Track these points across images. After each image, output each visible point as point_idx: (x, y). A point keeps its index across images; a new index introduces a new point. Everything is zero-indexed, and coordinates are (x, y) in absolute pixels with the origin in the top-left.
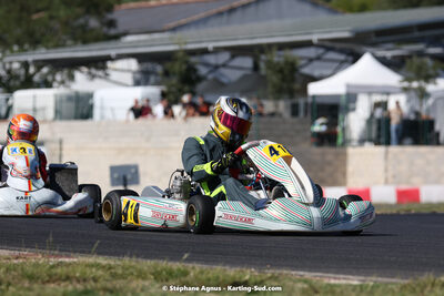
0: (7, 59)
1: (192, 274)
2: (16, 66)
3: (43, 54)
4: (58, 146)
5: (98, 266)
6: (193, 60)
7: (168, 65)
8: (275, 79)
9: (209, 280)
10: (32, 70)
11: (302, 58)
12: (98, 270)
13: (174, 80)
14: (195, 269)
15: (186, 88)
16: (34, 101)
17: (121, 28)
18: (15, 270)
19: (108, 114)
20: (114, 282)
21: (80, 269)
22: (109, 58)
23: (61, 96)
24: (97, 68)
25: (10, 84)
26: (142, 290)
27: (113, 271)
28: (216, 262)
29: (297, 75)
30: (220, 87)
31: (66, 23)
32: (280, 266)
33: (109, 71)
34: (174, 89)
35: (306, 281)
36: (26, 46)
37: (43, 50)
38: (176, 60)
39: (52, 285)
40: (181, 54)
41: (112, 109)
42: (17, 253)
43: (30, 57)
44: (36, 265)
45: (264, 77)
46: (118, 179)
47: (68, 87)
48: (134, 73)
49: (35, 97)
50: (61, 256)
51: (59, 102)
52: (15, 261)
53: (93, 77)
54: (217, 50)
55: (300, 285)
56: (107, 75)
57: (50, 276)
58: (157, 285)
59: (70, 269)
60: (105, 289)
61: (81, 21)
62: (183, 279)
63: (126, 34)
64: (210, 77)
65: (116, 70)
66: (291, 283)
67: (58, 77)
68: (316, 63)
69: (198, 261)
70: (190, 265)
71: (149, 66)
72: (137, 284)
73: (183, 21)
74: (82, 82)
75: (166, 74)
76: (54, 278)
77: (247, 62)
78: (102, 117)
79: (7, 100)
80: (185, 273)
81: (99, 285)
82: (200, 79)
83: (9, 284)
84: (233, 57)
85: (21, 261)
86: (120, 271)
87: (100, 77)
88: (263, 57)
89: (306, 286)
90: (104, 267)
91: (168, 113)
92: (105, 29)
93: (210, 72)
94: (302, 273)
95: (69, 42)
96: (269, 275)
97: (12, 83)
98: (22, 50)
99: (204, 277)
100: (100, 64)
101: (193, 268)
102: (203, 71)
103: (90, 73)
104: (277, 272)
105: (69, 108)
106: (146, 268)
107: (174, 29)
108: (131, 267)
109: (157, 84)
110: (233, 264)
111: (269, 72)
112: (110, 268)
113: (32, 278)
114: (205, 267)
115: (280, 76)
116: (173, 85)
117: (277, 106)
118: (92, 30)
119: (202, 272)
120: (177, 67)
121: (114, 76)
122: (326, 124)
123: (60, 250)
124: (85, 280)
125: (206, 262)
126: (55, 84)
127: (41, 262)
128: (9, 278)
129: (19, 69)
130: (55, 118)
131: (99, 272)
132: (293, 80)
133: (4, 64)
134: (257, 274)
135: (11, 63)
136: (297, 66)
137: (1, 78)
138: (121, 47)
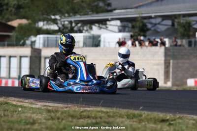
0: (62, 20)
1: (144, 116)
2: (66, 23)
3: (79, 18)
5: (102, 112)
6: (145, 21)
7: (134, 23)
8: (181, 30)
9: (151, 118)
10: (74, 25)
11: (193, 21)
12: (102, 113)
13: (137, 30)
14: (145, 114)
15: (142, 34)
17: (113, 6)
18: (65, 113)
19: (107, 45)
20: (109, 119)
21: (94, 113)
22: (108, 20)
23: (86, 37)
24: (103, 24)
26: (122, 123)
27: (108, 114)
28: (154, 111)
29: (191, 28)
30: (157, 33)
31: (89, 4)
32: (183, 113)
34: (136, 34)
35: (194, 120)
36: (71, 14)
37: (79, 16)
38: (138, 21)
39: (82, 120)
40: (140, 18)
41: (109, 42)
42: (66, 105)
43: (73, 19)
44: (75, 111)
45: (177, 29)
47: (89, 32)
48: (119, 26)
50: (84, 107)
51: (85, 39)
52: (66, 109)
53: (101, 28)
54: (156, 17)
55: (192, 121)
56: (107, 27)
57: (81, 116)
58: (128, 121)
59: (90, 113)
60: (105, 122)
61: (96, 3)
62: (140, 118)
63: (115, 9)
64: (153, 29)
65: (111, 25)
66: (188, 120)
67: (85, 28)
69: (146, 110)
70: (143, 112)
71: (125, 23)
72: (119, 120)
73: (141, 4)
74: (95, 30)
75: (133, 27)
76: (83, 117)
77: (169, 22)
78: (104, 46)
80: (141, 116)
81: (103, 120)
82: (148, 30)
83: (63, 119)
84: (163, 20)
85: (68, 109)
86: (112, 114)
87: (104, 28)
88: (176, 20)
89: (194, 122)
90: (104, 112)
91: (133, 44)
92: (106, 7)
93: (153, 27)
94: (193, 116)
95: (90, 13)
96: (178, 117)
97: (65, 30)
98: (69, 16)
99: (149, 117)
100: (104, 23)
101: (144, 113)
102: (149, 26)
103: (99, 26)
104: (182, 115)
105: (90, 41)
106: (123, 113)
107: (137, 8)
108: (116, 112)
109: (129, 32)
110: (162, 111)
111: (179, 27)
112: (107, 113)
113: (73, 117)
114: (149, 113)
115: (184, 29)
116: (136, 32)
117: (182, 42)
118: (101, 7)
119: (148, 115)
120: (138, 24)
121: (110, 28)
123: (85, 105)
124: (96, 118)
125: (150, 110)
126: (84, 31)
127: (77, 110)
128: (63, 117)
129: (68, 24)
130: (83, 46)
131: (103, 115)
132: (189, 31)
133: (61, 22)
134: (172, 116)
135: (64, 21)
136: (191, 24)
137: (60, 28)
138: (113, 15)
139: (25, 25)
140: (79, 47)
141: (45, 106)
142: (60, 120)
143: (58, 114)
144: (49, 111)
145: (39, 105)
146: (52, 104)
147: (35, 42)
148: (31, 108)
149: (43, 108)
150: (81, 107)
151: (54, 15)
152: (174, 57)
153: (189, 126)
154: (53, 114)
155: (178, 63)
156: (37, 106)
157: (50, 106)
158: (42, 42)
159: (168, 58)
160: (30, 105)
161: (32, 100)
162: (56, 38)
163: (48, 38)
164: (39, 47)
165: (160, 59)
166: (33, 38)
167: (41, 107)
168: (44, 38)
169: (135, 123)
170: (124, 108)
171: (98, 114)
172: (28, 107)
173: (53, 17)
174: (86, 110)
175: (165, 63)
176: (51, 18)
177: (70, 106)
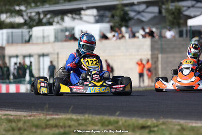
0: (29, 11)
1: (120, 123)
2: (33, 14)
3: (48, 7)
4: (56, 56)
5: (72, 120)
6: (127, 8)
7: (114, 12)
8: (170, 18)
9: (129, 126)
10: (42, 16)
11: (184, 6)
13: (117, 19)
14: (122, 120)
15: (123, 24)
16: (44, 33)
18: (29, 123)
21: (62, 121)
22: (82, 9)
23: (58, 30)
24: (76, 14)
25: (30, 24)
27: (80, 122)
28: (134, 115)
29: (182, 15)
30: (140, 23)
32: (167, 118)
33: (82, 16)
34: (117, 25)
35: (180, 125)
36: (39, 4)
37: (47, 5)
38: (118, 9)
39: (48, 131)
40: (120, 6)
42: (30, 113)
43: (41, 10)
44: (40, 120)
45: (164, 17)
48: (95, 16)
49: (44, 30)
50: (52, 115)
51: (56, 32)
52: (29, 118)
53: (74, 19)
54: (139, 3)
55: (177, 127)
57: (47, 125)
59: (57, 121)
62: (116, 125)
64: (136, 17)
65: (86, 15)
66: (172, 126)
67: (56, 19)
68: (192, 9)
69: (124, 116)
70: (120, 118)
71: (102, 12)
74: (68, 21)
75: (113, 16)
76: (49, 126)
77: (155, 9)
79: (29, 32)
80: (117, 122)
82: (131, 19)
83: (25, 130)
84: (148, 7)
85: (32, 118)
86: (83, 122)
87: (78, 19)
88: (164, 6)
90: (75, 120)
93: (136, 15)
94: (178, 121)
95: (61, 1)
96: (161, 122)
98: (37, 6)
99: (127, 124)
100: (77, 12)
102: (132, 14)
103: (72, 17)
104: (165, 120)
105: (62, 35)
106: (96, 120)
108: (89, 120)
109: (108, 22)
110: (142, 116)
111: (167, 14)
112: (78, 120)
113: (37, 127)
114: (127, 119)
115: (173, 16)
116: (116, 23)
119: (126, 122)
120: (118, 12)
121: (85, 18)
122: (198, 41)
123: (53, 112)
124: (65, 127)
125: (129, 116)
126: (54, 24)
127: (43, 118)
128: (26, 127)
129: (35, 16)
130: (55, 42)
131: (72, 123)
132: (180, 18)
133: (27, 13)
134: (155, 122)
135: (31, 13)
136: (182, 10)
137: (26, 21)
138: (88, 3)
140: (49, 43)
141: (5, 115)
142: (22, 132)
143: (20, 125)
144: (10, 121)
146: (14, 112)
149: (3, 117)
150: (47, 115)
151: (18, 5)
152: (163, 51)
153: (174, 133)
154: (14, 125)
155: (167, 57)
157: (11, 115)
158: (5, 37)
159: (156, 52)
162: (22, 32)
163: (12, 33)
164: (2, 43)
165: (146, 53)
167: (1, 117)
168: (7, 33)
170: (99, 113)
171: (66, 122)
173: (17, 8)
174: (53, 118)
175: (152, 58)
176: (15, 9)
177: (35, 113)
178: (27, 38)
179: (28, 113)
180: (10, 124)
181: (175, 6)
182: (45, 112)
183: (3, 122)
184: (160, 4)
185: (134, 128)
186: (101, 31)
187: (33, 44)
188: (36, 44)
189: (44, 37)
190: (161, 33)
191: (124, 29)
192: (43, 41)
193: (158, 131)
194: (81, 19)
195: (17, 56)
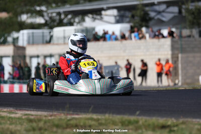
0: (50, 11)
1: (141, 123)
2: (54, 15)
3: (68, 8)
5: (92, 119)
6: (147, 9)
7: (134, 12)
8: (190, 18)
9: (149, 125)
10: (63, 16)
13: (137, 19)
14: (142, 120)
15: (144, 24)
16: (64, 33)
18: (49, 122)
21: (82, 121)
22: (103, 9)
23: (78, 30)
24: (97, 14)
25: (51, 24)
27: (100, 122)
28: (154, 115)
30: (161, 23)
32: (187, 117)
33: (103, 16)
34: (137, 25)
36: (59, 4)
37: (68, 6)
38: (138, 9)
39: (68, 130)
40: (140, 6)
42: (51, 113)
43: (61, 10)
44: (60, 119)
45: (185, 17)
46: (108, 73)
48: (115, 17)
49: (64, 31)
50: (73, 114)
52: (50, 118)
54: (159, 3)
57: (67, 125)
59: (78, 121)
62: (136, 125)
64: (156, 17)
65: (106, 15)
67: (77, 20)
69: (144, 115)
70: (140, 118)
71: (122, 12)
74: (89, 22)
75: (133, 16)
76: (69, 126)
77: (175, 9)
79: (50, 32)
80: (137, 122)
82: (151, 19)
83: (46, 130)
84: (168, 7)
85: (53, 117)
86: (103, 122)
87: (98, 19)
88: (184, 7)
90: (95, 120)
93: (157, 15)
94: (198, 120)
95: (82, 2)
96: (181, 122)
98: (57, 6)
99: (147, 124)
102: (152, 14)
103: (93, 18)
104: (185, 120)
106: (117, 120)
108: (109, 119)
109: (129, 22)
110: (162, 116)
111: (187, 14)
112: (98, 120)
113: (58, 126)
114: (148, 118)
115: (193, 16)
116: (137, 23)
117: (191, 32)
119: (146, 121)
120: (139, 13)
121: (105, 18)
123: (73, 111)
124: (85, 127)
125: (149, 115)
126: (75, 24)
127: (63, 118)
128: (46, 127)
129: (56, 16)
131: (93, 123)
133: (48, 14)
134: (175, 121)
135: (52, 13)
137: (46, 21)
138: (109, 4)
139: (6, 19)
141: (26, 115)
142: (42, 131)
143: (41, 124)
144: (30, 121)
145: (19, 114)
146: (35, 112)
147: (17, 38)
148: (10, 117)
149: (24, 117)
150: (68, 114)
151: (39, 5)
152: (183, 50)
153: (194, 132)
154: (34, 125)
155: (187, 57)
156: (17, 116)
157: (32, 115)
158: (26, 38)
159: (176, 52)
160: (8, 115)
161: (12, 109)
162: (43, 33)
163: (33, 33)
164: (23, 43)
165: (166, 53)
166: (15, 35)
167: (22, 117)
168: (28, 34)
169: (130, 131)
170: (119, 113)
171: (87, 122)
172: (7, 116)
173: (38, 8)
174: (74, 118)
175: (172, 58)
176: (35, 9)
177: (55, 113)
178: (48, 38)
179: (49, 113)
180: (31, 124)
181: (195, 6)
182: (65, 112)
183: (24, 122)
184: (180, 4)
185: (154, 128)
186: (121, 31)
187: (54, 44)
188: (57, 44)
189: (65, 38)
190: (181, 33)
191: (144, 29)
192: (64, 41)
193: (178, 130)
194: (101, 19)
195: (38, 57)
